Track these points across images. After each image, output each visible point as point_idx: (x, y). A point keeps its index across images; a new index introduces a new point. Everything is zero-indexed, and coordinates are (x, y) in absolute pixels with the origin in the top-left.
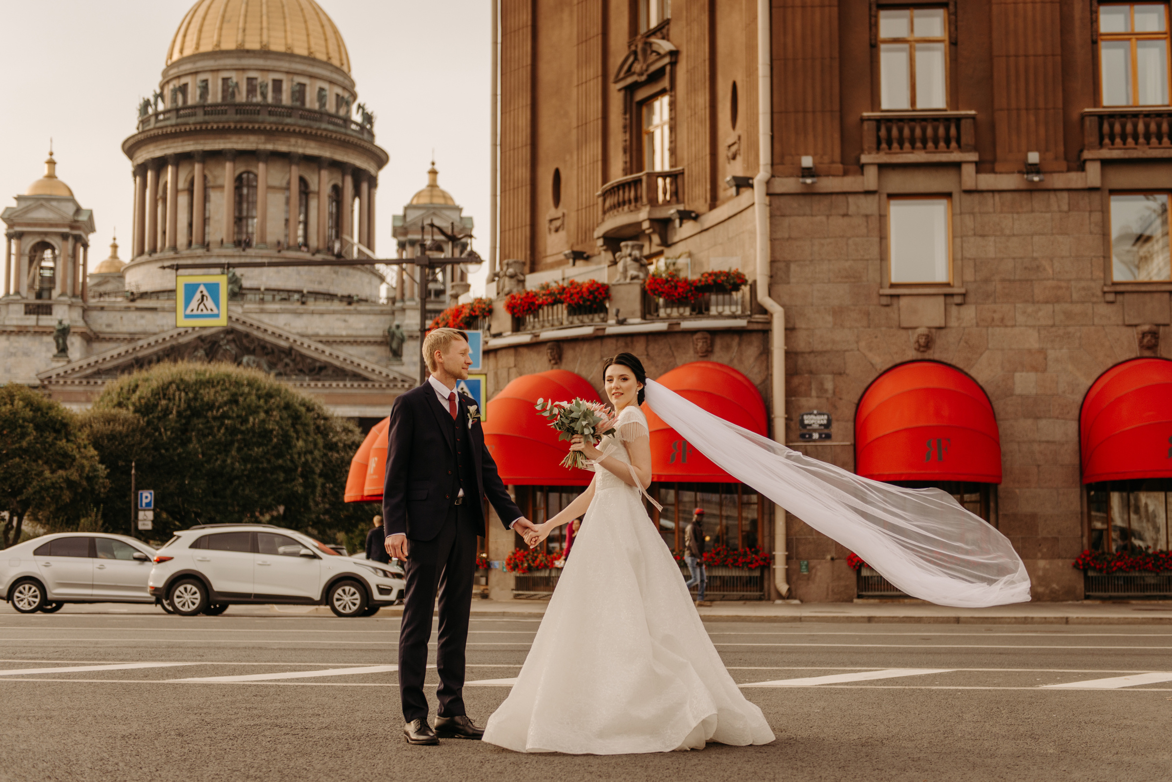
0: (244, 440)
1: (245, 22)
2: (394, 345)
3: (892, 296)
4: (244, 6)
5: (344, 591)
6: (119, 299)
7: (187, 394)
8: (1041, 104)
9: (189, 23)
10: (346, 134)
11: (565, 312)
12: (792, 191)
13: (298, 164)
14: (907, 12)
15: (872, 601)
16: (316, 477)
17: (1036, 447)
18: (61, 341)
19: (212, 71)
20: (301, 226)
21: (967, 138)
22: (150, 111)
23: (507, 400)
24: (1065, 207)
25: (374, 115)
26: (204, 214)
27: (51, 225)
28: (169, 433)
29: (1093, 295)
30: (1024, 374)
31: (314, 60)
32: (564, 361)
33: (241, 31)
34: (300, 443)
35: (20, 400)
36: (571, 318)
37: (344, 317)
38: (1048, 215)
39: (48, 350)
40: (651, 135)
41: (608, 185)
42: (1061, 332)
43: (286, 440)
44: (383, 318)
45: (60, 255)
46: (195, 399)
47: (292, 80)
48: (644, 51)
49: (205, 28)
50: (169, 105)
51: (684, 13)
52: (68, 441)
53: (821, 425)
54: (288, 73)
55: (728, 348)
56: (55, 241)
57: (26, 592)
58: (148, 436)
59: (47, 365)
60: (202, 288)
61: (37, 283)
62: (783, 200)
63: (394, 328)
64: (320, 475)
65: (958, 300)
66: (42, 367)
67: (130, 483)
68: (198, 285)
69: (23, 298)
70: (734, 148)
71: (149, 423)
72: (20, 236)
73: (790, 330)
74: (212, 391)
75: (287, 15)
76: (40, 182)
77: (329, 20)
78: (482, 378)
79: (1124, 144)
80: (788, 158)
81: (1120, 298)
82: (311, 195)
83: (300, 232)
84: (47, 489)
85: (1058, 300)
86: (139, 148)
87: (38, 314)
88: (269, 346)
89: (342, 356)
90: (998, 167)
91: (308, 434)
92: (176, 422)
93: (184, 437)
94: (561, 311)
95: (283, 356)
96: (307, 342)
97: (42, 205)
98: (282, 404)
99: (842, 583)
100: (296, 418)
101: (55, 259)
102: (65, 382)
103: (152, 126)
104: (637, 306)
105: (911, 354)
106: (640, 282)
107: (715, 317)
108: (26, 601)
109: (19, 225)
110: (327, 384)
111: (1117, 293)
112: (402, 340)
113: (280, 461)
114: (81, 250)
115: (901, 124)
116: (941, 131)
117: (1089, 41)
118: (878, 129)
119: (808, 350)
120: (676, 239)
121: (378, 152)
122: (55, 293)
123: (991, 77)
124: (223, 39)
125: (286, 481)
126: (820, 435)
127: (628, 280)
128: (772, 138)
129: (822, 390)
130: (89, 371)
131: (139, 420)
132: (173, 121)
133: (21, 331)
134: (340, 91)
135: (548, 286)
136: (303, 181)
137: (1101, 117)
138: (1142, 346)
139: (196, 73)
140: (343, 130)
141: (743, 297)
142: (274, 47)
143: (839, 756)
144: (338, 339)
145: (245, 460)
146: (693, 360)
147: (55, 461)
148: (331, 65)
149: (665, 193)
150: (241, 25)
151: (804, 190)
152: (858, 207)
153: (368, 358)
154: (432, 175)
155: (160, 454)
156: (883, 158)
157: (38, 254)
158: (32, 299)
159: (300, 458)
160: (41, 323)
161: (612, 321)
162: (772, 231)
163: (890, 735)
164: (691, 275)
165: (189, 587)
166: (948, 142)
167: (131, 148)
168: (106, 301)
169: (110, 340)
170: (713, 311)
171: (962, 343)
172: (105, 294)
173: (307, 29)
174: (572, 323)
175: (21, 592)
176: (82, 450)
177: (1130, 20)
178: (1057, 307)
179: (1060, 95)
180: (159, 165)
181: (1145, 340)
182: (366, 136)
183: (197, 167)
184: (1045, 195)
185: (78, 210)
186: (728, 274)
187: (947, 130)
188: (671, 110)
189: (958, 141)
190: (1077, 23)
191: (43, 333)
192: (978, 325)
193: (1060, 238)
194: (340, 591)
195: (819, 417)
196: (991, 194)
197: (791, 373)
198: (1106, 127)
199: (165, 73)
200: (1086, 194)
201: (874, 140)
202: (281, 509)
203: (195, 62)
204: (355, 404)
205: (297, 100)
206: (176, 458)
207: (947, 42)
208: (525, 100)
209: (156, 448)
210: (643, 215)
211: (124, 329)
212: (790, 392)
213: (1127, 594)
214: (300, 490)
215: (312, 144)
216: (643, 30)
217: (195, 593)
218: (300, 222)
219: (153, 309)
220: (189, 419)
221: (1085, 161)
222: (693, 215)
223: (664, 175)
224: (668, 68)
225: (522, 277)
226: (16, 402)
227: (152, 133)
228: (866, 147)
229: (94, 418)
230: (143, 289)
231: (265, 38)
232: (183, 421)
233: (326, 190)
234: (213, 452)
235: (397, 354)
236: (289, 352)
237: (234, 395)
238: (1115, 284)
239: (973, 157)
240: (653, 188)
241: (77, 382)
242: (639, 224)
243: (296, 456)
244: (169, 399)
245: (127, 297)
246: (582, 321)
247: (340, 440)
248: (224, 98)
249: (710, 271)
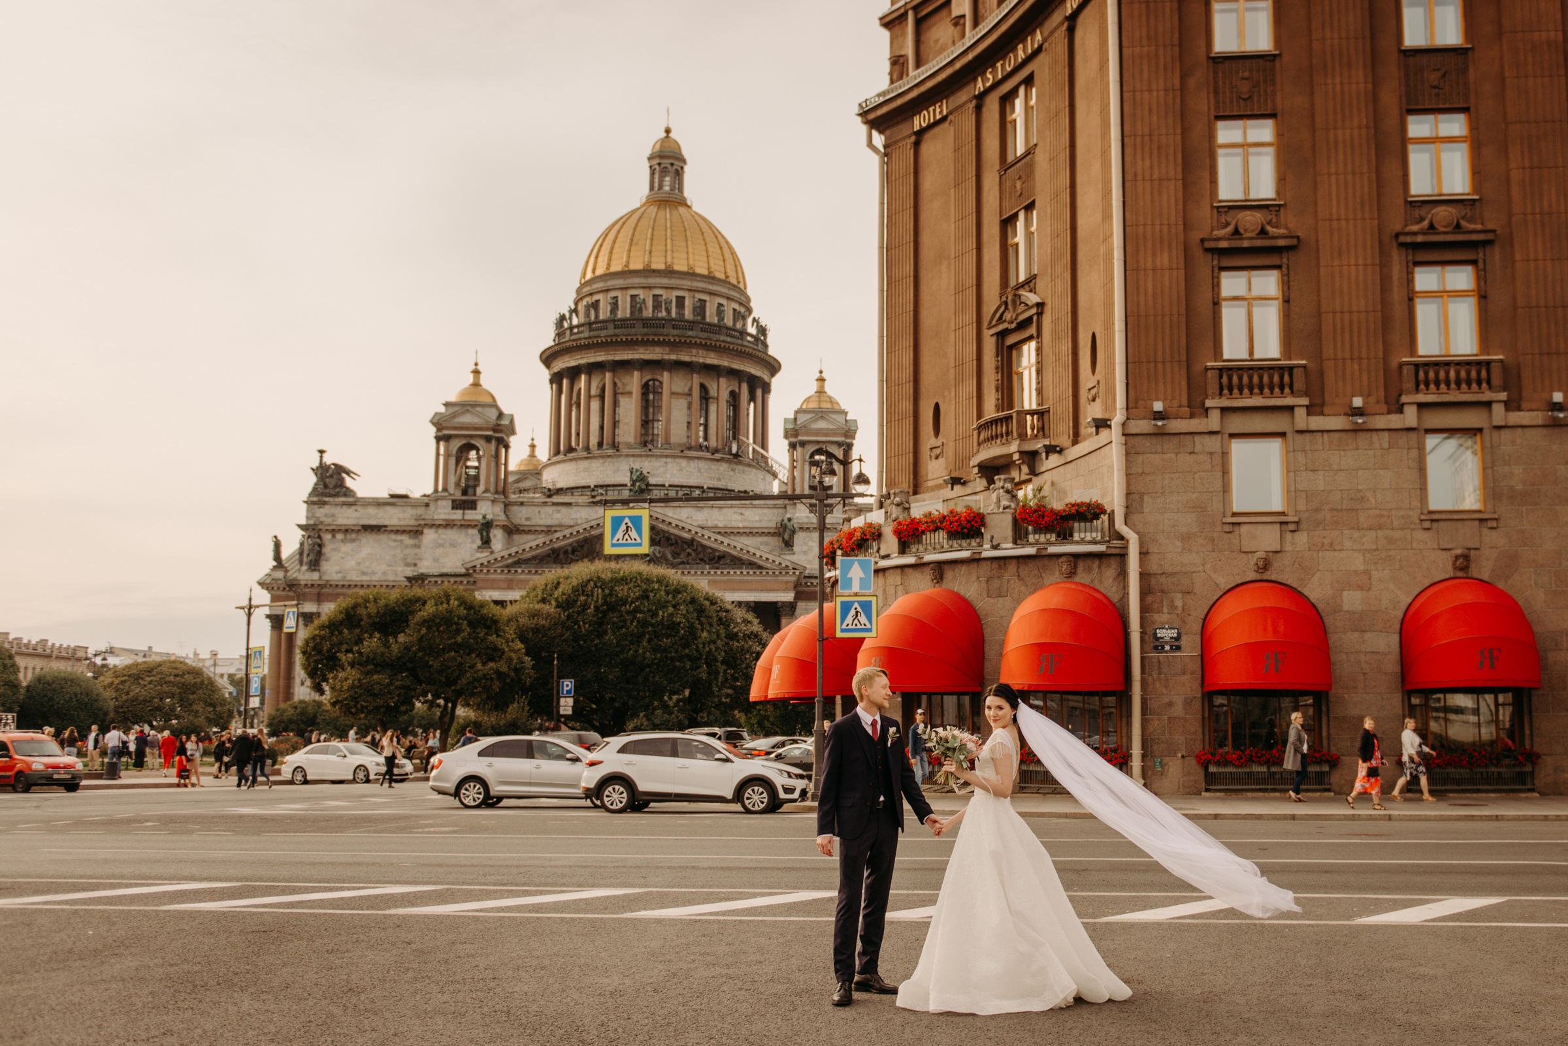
0: (654, 631)
1: (652, 245)
2: (786, 537)
3: (1234, 524)
4: (650, 230)
5: (753, 790)
6: (537, 495)
7: (603, 590)
8: (1364, 355)
9: (601, 246)
10: (742, 345)
11: (946, 537)
12: (1145, 432)
13: (698, 373)
14: (1245, 273)
15: (1218, 794)
16: (719, 664)
17: (1362, 657)
18: (485, 534)
19: (622, 289)
20: (702, 428)
21: (1299, 384)
22: (566, 325)
23: (894, 616)
24: (1386, 446)
25: (768, 327)
26: (614, 418)
27: (476, 429)
28: (587, 626)
29: (1412, 523)
30: (1351, 592)
31: (714, 278)
32: (945, 580)
33: (647, 253)
34: (705, 634)
35: (455, 599)
36: (950, 542)
37: (740, 510)
38: (1371, 452)
39: (473, 542)
40: (1021, 375)
41: (982, 421)
42: (1383, 555)
43: (692, 632)
44: (775, 511)
45: (484, 455)
46: (611, 595)
47: (694, 297)
48: (1014, 302)
49: (615, 251)
50: (582, 320)
51: (1049, 270)
52: (498, 636)
53: (1171, 638)
54: (689, 290)
55: (1089, 570)
56: (479, 443)
57: (471, 789)
58: (568, 629)
59: (472, 555)
60: (627, 520)
61: (463, 480)
62: (1137, 439)
63: (786, 521)
64: (723, 662)
65: (1292, 527)
66: (468, 558)
67: (553, 671)
68: (624, 518)
69: (450, 495)
70: (1094, 392)
71: (569, 617)
72: (447, 438)
73: (1144, 554)
74: (626, 588)
75: (689, 238)
76: (466, 389)
77: (727, 242)
78: (874, 599)
79: (1438, 389)
80: (1141, 403)
81: (1435, 525)
82: (711, 400)
83: (701, 434)
84: (479, 680)
85: (1380, 528)
86: (555, 359)
87: (464, 509)
88: (672, 537)
89: (739, 546)
90: (1326, 410)
91: (711, 625)
92: (594, 616)
93: (600, 629)
94: (941, 536)
95: (686, 546)
96: (707, 534)
97: (468, 411)
98: (689, 598)
99: (1192, 778)
100: (701, 611)
101: (479, 459)
102: (488, 571)
103: (567, 339)
104: (1009, 533)
105: (1251, 575)
106: (1012, 511)
107: (1078, 543)
108: (471, 797)
109: (447, 428)
110: (725, 572)
111: (1432, 521)
112: (794, 532)
113: (687, 651)
114: (503, 450)
115: (1240, 372)
116: (1276, 378)
117: (1406, 299)
118: (1221, 377)
119: (1160, 572)
120: (1043, 469)
121: (771, 361)
122: (480, 490)
123: (1320, 331)
124: (631, 260)
125: (692, 669)
126: (1171, 647)
127: (1001, 510)
128: (1127, 384)
129: (1172, 607)
130: (510, 561)
131: (560, 614)
132: (586, 334)
133: (449, 525)
134: (736, 306)
135: (930, 513)
136: (703, 387)
137: (1417, 366)
138: (1455, 568)
139: (607, 291)
140: (740, 342)
141: (1102, 523)
142: (677, 268)
143: (1186, 1016)
144: (735, 531)
145: (655, 650)
146: (1059, 580)
147: (486, 654)
148: (729, 283)
149: (1033, 429)
150: (648, 248)
151: (1157, 431)
152: (1203, 445)
153: (762, 547)
154: (820, 382)
155: (579, 645)
156: (1225, 402)
157: (464, 455)
158: (458, 495)
159: (704, 647)
160: (466, 517)
161: (987, 546)
162: (1127, 468)
163: (1227, 989)
164: (1058, 505)
165: (617, 787)
166: (1282, 389)
167: (548, 358)
168: (526, 497)
169: (529, 532)
170: (1076, 537)
171: (1296, 565)
172: (525, 490)
173: (707, 251)
174: (951, 547)
175: (466, 790)
176: (511, 644)
177: (1443, 279)
178: (1380, 533)
179: (1381, 347)
180: (573, 373)
181: (1458, 563)
182: (760, 347)
183: (608, 375)
184: (1368, 435)
185: (501, 415)
186: (1088, 505)
187: (1282, 377)
188: (1038, 355)
189: (1291, 387)
190: (1395, 283)
191: (469, 526)
192: (1310, 549)
193: (1382, 472)
194: (749, 791)
195: (1170, 631)
196: (1320, 434)
197: (1145, 592)
198: (1421, 375)
199: (578, 291)
200: (1405, 433)
201: (1217, 386)
202: (687, 692)
203: (606, 281)
204: (751, 590)
205: (698, 315)
206: (593, 649)
207: (1281, 300)
208: (908, 341)
209: (576, 640)
210: (1014, 447)
211: (542, 522)
212: (1144, 609)
213: (1444, 788)
214: (704, 676)
215: (712, 355)
216: (1012, 283)
217: (622, 793)
218: (701, 424)
219: (569, 504)
220: (605, 613)
221: (1403, 405)
222: (1058, 449)
223: (1032, 413)
224: (1035, 318)
225: (907, 505)
226: (452, 601)
227: (567, 344)
228: (1210, 392)
229: (521, 613)
230: (559, 486)
231: (669, 259)
232: (600, 615)
233: (725, 395)
234: (627, 642)
235: (788, 544)
236: (691, 543)
237: (645, 591)
238: (1431, 512)
239: (1305, 401)
240: (1022, 425)
241: (499, 571)
242: (1011, 455)
243: (701, 646)
244: (587, 595)
245: (544, 493)
246: (960, 545)
247: (740, 631)
248: (632, 313)
249: (1073, 502)
